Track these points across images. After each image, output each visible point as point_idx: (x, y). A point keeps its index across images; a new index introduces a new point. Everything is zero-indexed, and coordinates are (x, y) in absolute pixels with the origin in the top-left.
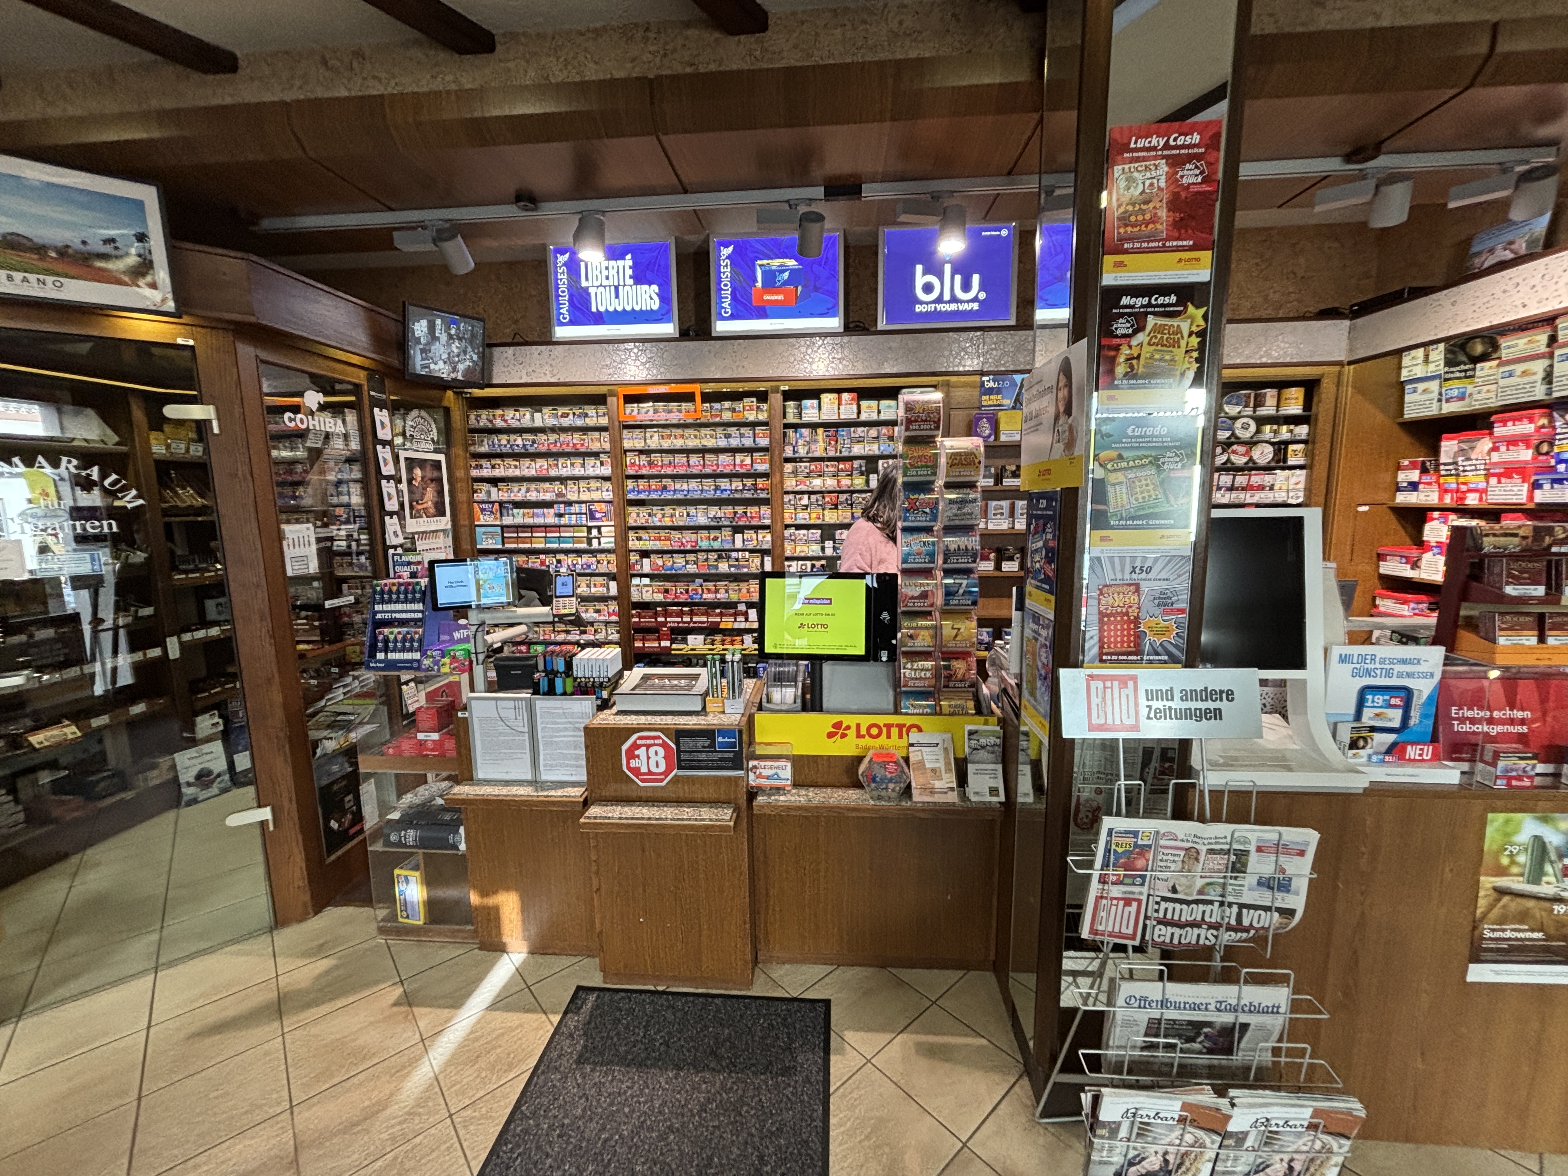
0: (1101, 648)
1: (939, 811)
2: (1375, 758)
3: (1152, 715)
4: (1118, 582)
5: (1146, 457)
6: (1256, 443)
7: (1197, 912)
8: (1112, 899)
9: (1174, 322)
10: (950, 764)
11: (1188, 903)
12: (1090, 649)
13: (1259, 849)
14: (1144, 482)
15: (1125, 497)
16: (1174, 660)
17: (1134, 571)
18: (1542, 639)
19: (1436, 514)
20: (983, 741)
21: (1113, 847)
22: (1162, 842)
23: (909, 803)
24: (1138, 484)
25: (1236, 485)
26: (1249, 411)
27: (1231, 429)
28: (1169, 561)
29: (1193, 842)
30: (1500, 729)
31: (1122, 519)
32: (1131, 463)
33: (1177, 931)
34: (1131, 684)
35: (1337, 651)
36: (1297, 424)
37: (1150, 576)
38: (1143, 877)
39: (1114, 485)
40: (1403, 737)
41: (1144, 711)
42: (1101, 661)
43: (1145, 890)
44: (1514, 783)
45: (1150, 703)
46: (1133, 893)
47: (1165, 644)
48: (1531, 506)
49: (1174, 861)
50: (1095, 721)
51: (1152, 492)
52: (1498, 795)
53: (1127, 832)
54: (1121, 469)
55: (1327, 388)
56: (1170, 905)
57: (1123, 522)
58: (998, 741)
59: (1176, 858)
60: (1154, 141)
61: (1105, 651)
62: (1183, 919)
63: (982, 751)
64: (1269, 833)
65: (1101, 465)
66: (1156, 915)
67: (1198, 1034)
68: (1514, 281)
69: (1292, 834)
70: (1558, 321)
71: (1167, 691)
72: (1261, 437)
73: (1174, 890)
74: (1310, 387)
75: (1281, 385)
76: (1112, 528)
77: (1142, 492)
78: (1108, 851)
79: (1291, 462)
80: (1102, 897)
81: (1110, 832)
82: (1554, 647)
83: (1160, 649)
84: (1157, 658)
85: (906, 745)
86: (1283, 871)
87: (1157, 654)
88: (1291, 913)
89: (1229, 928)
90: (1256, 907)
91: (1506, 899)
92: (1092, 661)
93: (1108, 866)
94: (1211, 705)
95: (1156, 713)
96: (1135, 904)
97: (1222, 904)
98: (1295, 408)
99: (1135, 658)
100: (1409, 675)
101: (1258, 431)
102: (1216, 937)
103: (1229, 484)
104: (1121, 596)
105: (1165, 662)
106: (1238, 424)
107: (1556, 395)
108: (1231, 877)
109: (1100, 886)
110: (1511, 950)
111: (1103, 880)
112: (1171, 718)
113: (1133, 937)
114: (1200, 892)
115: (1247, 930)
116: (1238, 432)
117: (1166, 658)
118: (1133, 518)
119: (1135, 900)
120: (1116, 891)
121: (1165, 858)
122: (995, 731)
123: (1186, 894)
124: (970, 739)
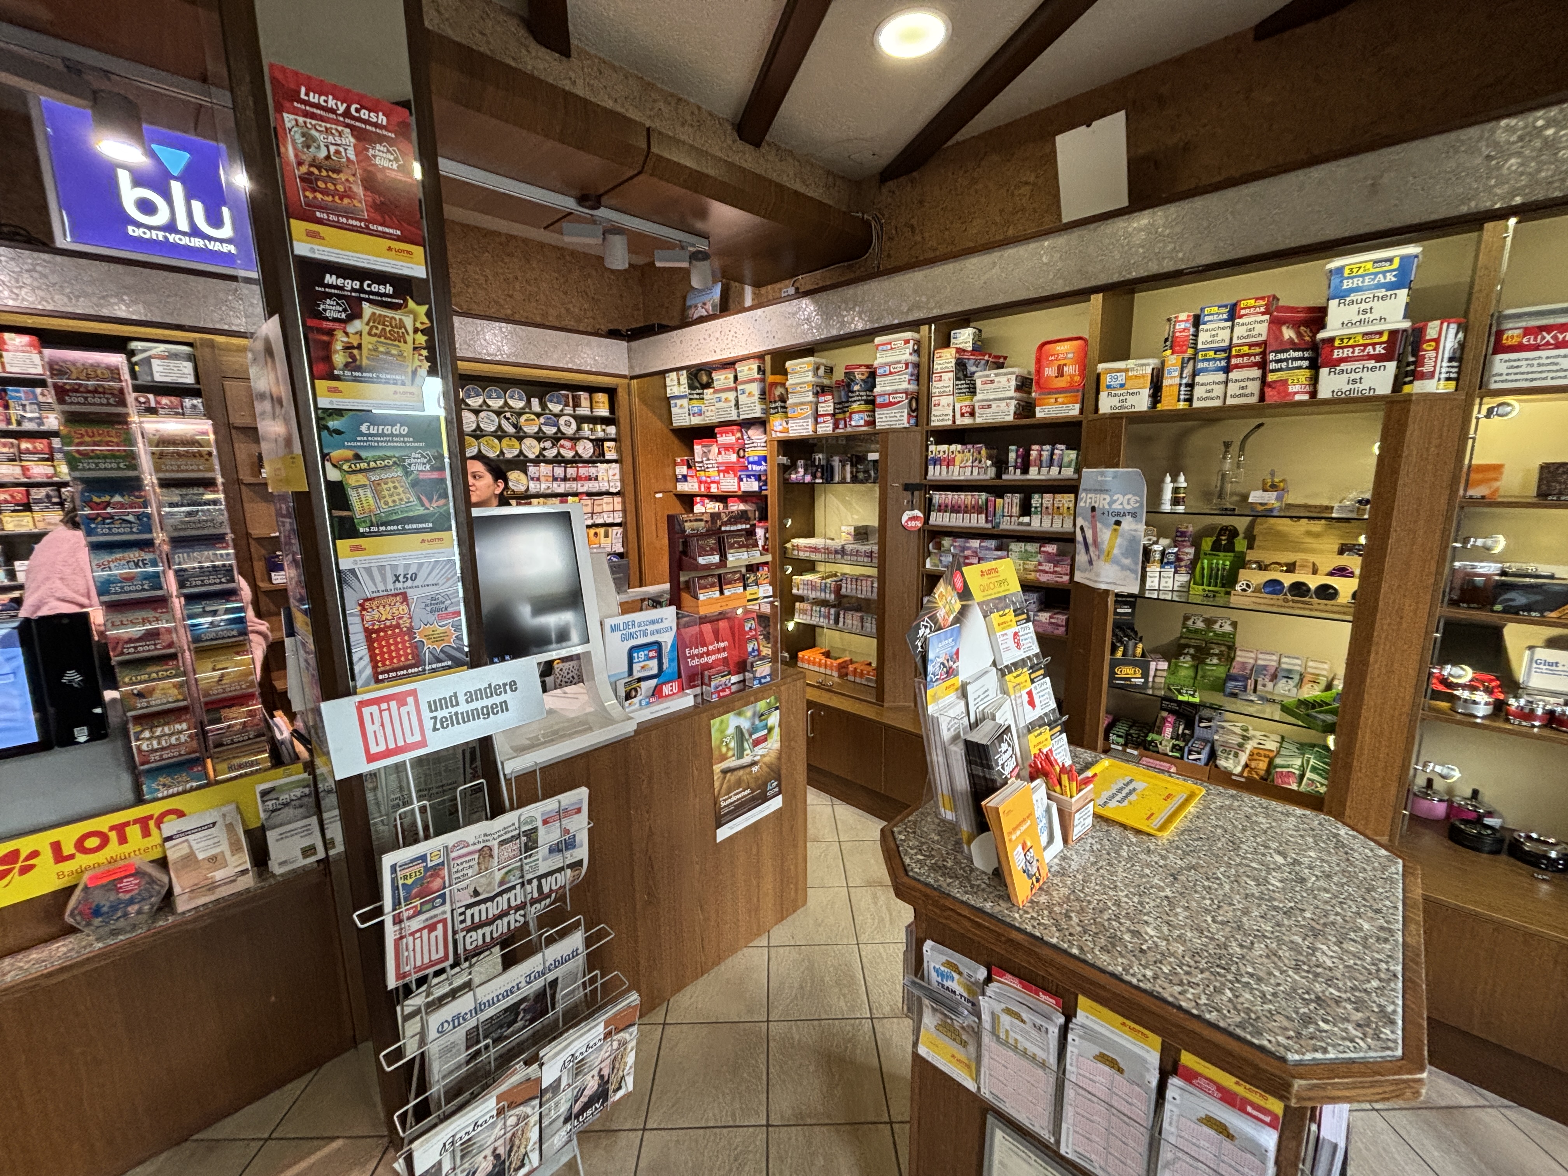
0: (375, 667)
1: (223, 909)
2: (643, 703)
3: (438, 726)
4: (381, 594)
5: (389, 458)
6: (579, 439)
7: (502, 902)
8: (412, 934)
9: (397, 315)
10: (238, 840)
11: (491, 899)
12: (361, 672)
13: (545, 822)
14: (391, 485)
15: (372, 501)
16: (458, 664)
17: (397, 579)
18: (722, 593)
19: (698, 499)
20: (284, 797)
21: (401, 882)
22: (453, 855)
23: (171, 919)
24: (384, 487)
25: (568, 476)
26: (569, 410)
27: (556, 425)
28: (433, 569)
29: (484, 841)
30: (713, 657)
31: (372, 525)
32: (372, 464)
33: (487, 930)
34: (410, 700)
35: (608, 622)
36: (607, 425)
37: (416, 583)
38: (443, 896)
39: (356, 488)
40: (662, 679)
41: (428, 724)
42: (378, 681)
43: (447, 907)
44: (722, 694)
45: (434, 714)
46: (436, 916)
47: (445, 649)
48: (740, 493)
49: (470, 867)
50: (374, 749)
51: (402, 495)
52: (715, 706)
53: (412, 861)
54: (361, 471)
55: (622, 394)
56: (476, 910)
57: (376, 529)
58: (307, 790)
59: (471, 864)
60: (332, 103)
61: (379, 670)
62: (490, 916)
63: (286, 810)
64: (550, 805)
65: (334, 466)
66: (464, 925)
67: (518, 1014)
68: (709, 332)
69: (567, 798)
70: (737, 366)
71: (451, 697)
72: (582, 433)
73: (476, 893)
74: (611, 392)
75: (592, 390)
76: (363, 535)
77: (391, 496)
78: (395, 888)
79: (608, 457)
80: (401, 938)
81: (394, 868)
82: (729, 596)
83: (442, 656)
84: (440, 665)
85: (159, 841)
86: (567, 831)
87: (439, 661)
88: (580, 863)
89: (533, 902)
90: (551, 873)
91: (729, 775)
92: (366, 684)
93: (400, 903)
94: (496, 700)
95: (442, 723)
96: (440, 926)
97: (523, 884)
98: (603, 411)
99: (416, 670)
100: (658, 632)
101: (579, 429)
102: (524, 916)
103: (562, 476)
104: (388, 608)
105: (450, 667)
106: (562, 421)
107: (742, 417)
108: (526, 858)
109: (397, 927)
110: (738, 807)
111: (398, 920)
112: (458, 723)
113: (446, 957)
114: (502, 883)
115: (549, 896)
116: (564, 429)
117: (450, 663)
118: (385, 524)
119: (439, 922)
120: (415, 924)
121: (460, 868)
122: (303, 780)
123: (488, 892)
124: (263, 802)
